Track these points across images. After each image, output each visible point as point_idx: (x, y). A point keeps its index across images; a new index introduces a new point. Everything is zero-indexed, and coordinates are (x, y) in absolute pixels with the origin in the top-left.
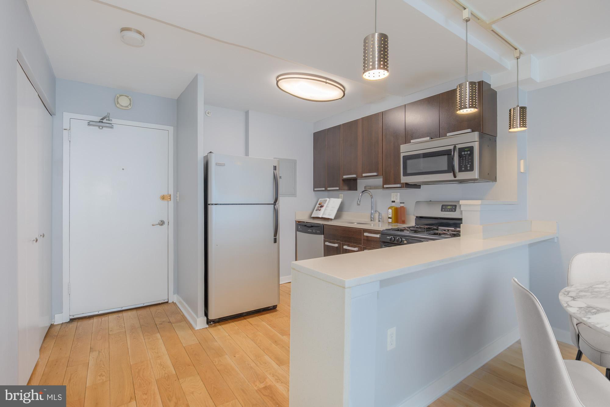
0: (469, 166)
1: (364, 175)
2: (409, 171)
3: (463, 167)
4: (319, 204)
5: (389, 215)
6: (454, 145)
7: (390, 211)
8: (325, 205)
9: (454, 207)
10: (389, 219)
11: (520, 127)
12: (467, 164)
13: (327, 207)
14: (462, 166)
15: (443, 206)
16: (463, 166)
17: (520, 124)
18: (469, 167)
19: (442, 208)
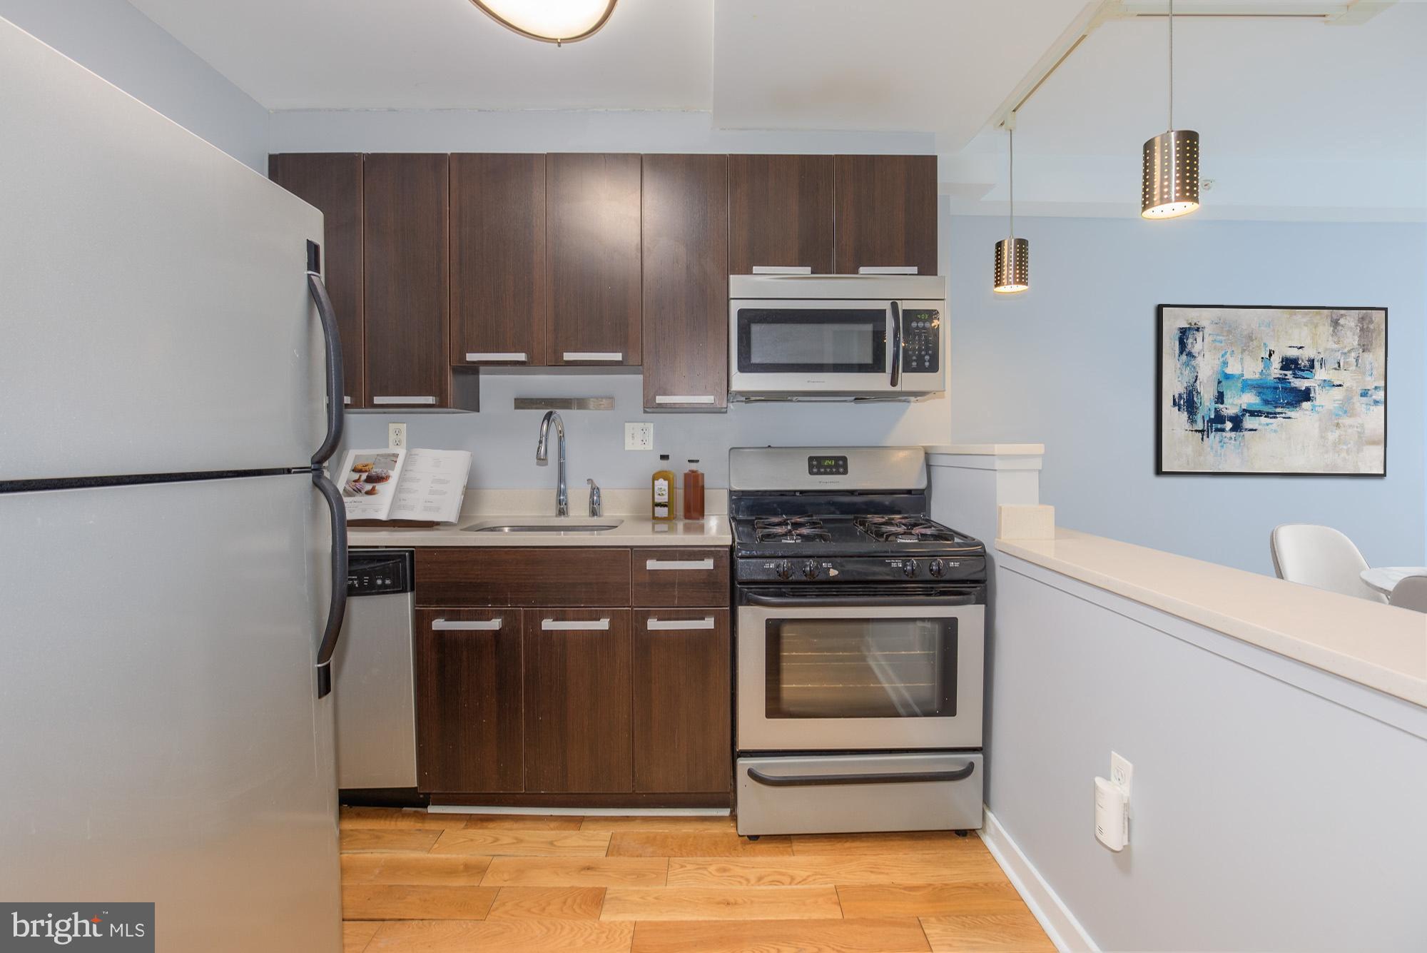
0: (927, 358)
1: (568, 356)
2: (756, 359)
3: (914, 360)
4: (355, 470)
5: (656, 496)
6: (891, 301)
7: (662, 484)
8: (395, 474)
9: (841, 463)
10: (657, 509)
11: (1015, 283)
12: (923, 353)
13: (402, 479)
14: (912, 356)
15: (811, 459)
16: (914, 358)
17: (1015, 278)
18: (929, 361)
19: (811, 467)
